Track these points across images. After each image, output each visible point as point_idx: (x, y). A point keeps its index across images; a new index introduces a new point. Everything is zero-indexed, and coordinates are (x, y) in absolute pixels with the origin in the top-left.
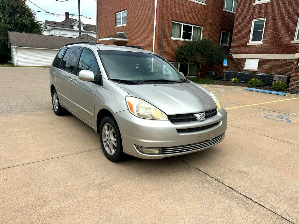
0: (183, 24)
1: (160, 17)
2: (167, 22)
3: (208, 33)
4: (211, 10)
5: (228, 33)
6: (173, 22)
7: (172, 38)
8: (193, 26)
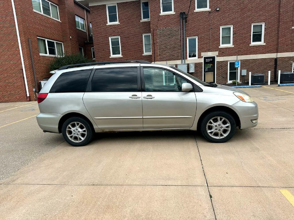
0: (46, 40)
1: (25, 32)
2: (33, 37)
3: (70, 48)
4: (68, 27)
5: (81, 48)
6: (38, 37)
7: (41, 54)
8: (55, 42)
